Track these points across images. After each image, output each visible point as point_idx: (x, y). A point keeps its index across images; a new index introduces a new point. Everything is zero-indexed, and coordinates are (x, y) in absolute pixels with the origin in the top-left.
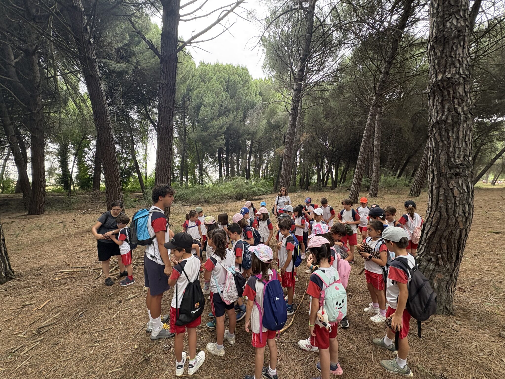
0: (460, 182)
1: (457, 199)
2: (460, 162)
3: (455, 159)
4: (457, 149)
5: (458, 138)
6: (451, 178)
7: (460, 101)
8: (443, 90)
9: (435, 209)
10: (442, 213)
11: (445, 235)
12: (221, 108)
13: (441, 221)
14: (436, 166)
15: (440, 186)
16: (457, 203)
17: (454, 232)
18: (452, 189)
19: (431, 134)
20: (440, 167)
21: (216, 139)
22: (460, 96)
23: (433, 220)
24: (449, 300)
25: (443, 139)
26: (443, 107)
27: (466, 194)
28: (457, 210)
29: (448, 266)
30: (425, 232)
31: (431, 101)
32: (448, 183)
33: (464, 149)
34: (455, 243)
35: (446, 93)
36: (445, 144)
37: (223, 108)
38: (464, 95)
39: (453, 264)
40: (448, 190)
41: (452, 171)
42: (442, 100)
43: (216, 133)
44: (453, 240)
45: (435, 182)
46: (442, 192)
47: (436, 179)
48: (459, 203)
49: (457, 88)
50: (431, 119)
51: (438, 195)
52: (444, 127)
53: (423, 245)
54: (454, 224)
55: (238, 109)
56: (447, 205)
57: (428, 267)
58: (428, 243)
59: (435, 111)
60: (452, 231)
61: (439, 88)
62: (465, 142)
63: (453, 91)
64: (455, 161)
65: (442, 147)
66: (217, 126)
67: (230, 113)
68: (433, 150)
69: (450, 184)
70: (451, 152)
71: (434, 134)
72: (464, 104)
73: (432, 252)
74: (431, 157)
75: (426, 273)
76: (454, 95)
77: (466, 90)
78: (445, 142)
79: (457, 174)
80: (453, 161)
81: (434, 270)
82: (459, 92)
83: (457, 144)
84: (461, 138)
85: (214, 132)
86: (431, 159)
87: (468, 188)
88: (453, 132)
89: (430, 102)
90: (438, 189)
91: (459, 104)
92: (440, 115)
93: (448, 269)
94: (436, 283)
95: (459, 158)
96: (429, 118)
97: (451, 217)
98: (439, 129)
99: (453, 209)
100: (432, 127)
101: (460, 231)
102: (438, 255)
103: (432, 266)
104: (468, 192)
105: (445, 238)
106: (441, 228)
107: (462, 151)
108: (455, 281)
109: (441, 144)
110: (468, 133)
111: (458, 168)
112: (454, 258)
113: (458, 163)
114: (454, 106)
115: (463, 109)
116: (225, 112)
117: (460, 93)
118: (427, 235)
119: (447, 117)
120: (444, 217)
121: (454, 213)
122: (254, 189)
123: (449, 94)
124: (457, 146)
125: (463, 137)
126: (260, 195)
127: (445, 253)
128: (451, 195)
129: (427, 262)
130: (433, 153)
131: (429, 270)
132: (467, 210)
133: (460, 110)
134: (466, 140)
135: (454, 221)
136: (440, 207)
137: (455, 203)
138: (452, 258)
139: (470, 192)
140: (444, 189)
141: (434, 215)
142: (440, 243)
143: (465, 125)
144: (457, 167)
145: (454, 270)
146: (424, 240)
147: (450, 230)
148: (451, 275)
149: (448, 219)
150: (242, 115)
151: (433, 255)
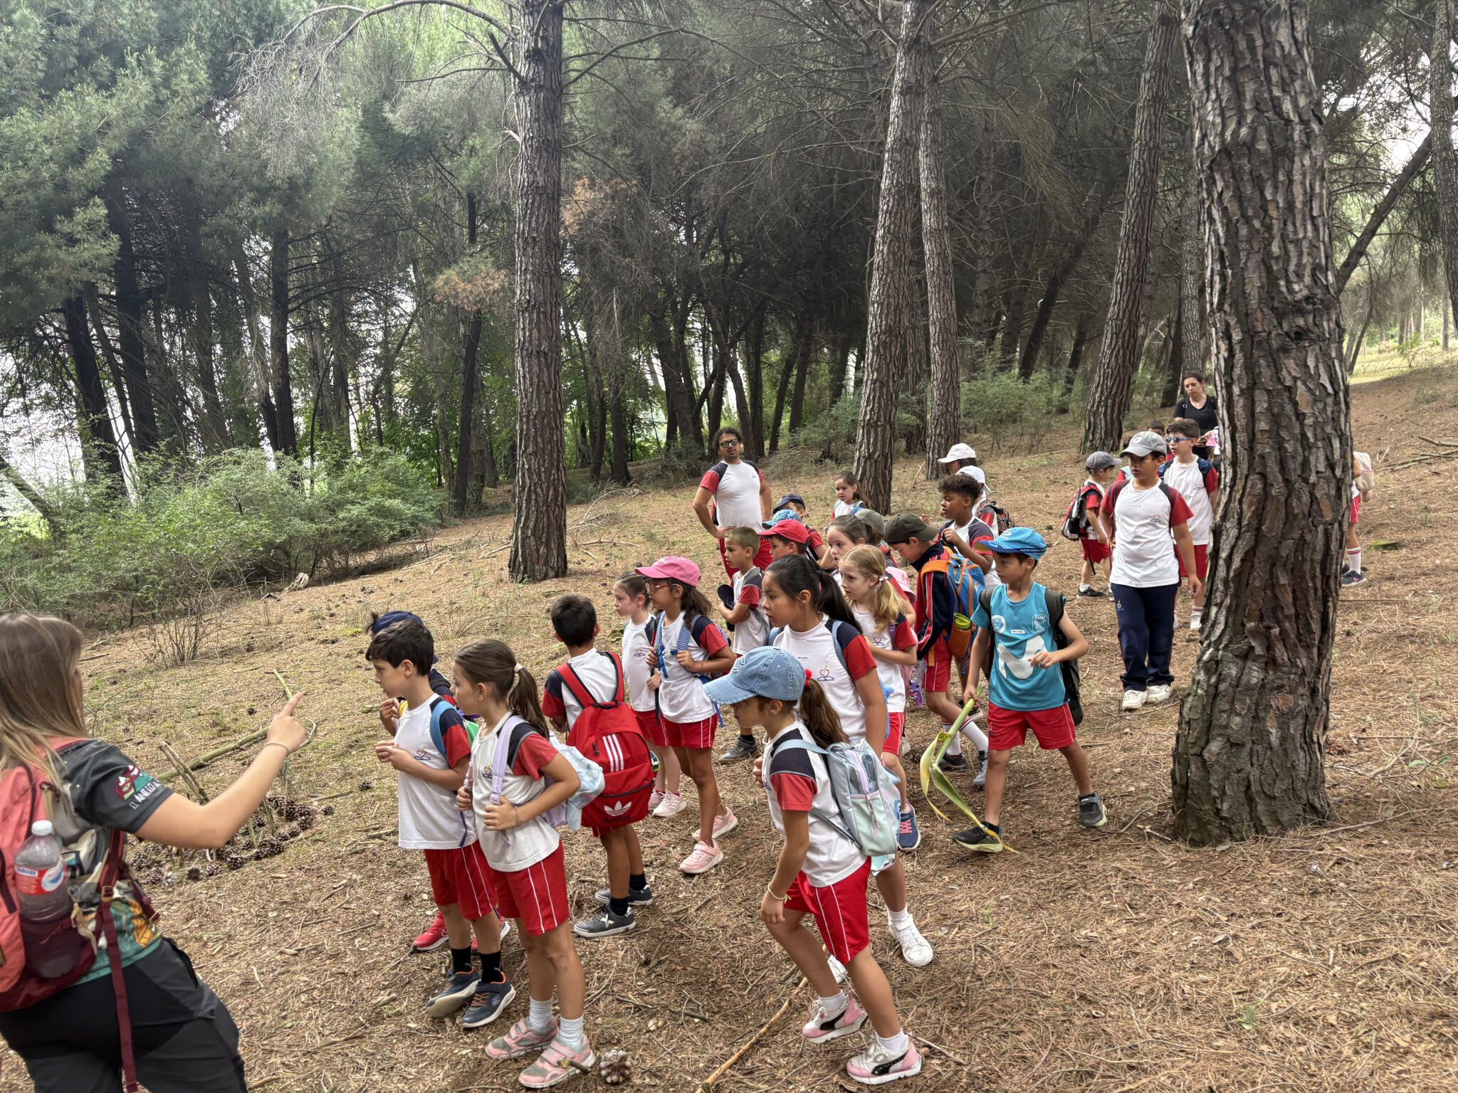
0: (1311, 363)
1: (1309, 421)
2: (1305, 292)
3: (1289, 283)
4: (1291, 247)
5: (1290, 205)
6: (1285, 350)
7: (1286, 74)
8: (1232, 31)
9: (1245, 466)
10: (1271, 478)
11: (1284, 553)
12: (60, 31)
13: (1270, 508)
14: (1237, 313)
15: (1255, 384)
16: (1310, 435)
17: (1308, 537)
18: (1289, 389)
19: (1210, 193)
20: (1247, 315)
21: (51, 231)
22: (1284, 56)
23: (1245, 507)
24: (1315, 779)
25: (1250, 213)
26: (1239, 95)
27: (1330, 400)
28: (1312, 459)
29: (1303, 662)
30: (1224, 555)
31: (1199, 68)
32: (1278, 371)
33: (1313, 246)
34: (1313, 578)
35: (1242, 45)
36: (1257, 231)
37: (74, 32)
38: (1294, 53)
39: (1315, 650)
40: (1279, 391)
41: (1286, 326)
42: (1234, 70)
43: (47, 190)
44: (1307, 567)
45: (1237, 371)
46: (1261, 405)
47: (1239, 356)
48: (1315, 435)
49: (1273, 28)
50: (1204, 136)
51: (1252, 416)
52: (1247, 168)
53: (1220, 605)
54: (1306, 510)
55: (169, 39)
56: (1280, 447)
57: (1245, 678)
58: (1236, 596)
59: (1214, 109)
60: (1302, 537)
61: (1221, 25)
62: (1313, 218)
63: (1263, 36)
64: (1291, 291)
65: (1249, 241)
66: (48, 151)
67: (121, 63)
68: (1222, 253)
69: (1284, 373)
70: (1277, 258)
71: (1220, 195)
72: (1298, 84)
73: (1251, 625)
74: (1217, 278)
75: (1243, 702)
76: (1268, 52)
77: (1299, 36)
78: (1257, 224)
79: (1300, 335)
80: (1284, 289)
81: (1263, 686)
82: (1280, 43)
83: (1290, 228)
84: (1299, 205)
85: (34, 185)
86: (1217, 287)
87: (1333, 380)
88: (1276, 187)
89: (1194, 74)
90: (1249, 393)
91: (1285, 85)
92: (1232, 126)
93: (1304, 673)
94: (1274, 731)
95: (1300, 277)
96: (1197, 135)
97: (1297, 486)
98: (1234, 177)
99: (1300, 459)
100: (1210, 168)
101: (1326, 531)
102: (1269, 628)
103: (1255, 675)
104: (1336, 393)
105: (1285, 566)
106: (1270, 530)
107: (1305, 251)
108: (1324, 708)
109: (1244, 231)
110: (1317, 190)
111: (1301, 312)
112: (1316, 627)
113: (1299, 297)
114: (1270, 92)
115: (1295, 102)
116: (85, 60)
117: (1282, 48)
118: (1228, 567)
119: (1253, 130)
120: (1277, 490)
121: (1303, 471)
122: (355, 511)
123: (1252, 48)
124: (1291, 236)
125: (1304, 204)
126: (393, 539)
127: (1287, 617)
128: (1289, 408)
129: (1240, 663)
130: (1223, 267)
131: (1249, 688)
132: (1337, 454)
133: (1287, 106)
134: (1315, 213)
135: (1306, 498)
136: (1262, 457)
137: (1304, 435)
138: (1311, 632)
139: (1341, 394)
140: (1269, 392)
141: (1244, 488)
142: (1273, 585)
143: (1307, 162)
144: (1298, 309)
145: (1318, 672)
146: (1221, 587)
147: (1296, 535)
148: (1314, 691)
149: (1289, 496)
150: (203, 76)
151: (1255, 633)
